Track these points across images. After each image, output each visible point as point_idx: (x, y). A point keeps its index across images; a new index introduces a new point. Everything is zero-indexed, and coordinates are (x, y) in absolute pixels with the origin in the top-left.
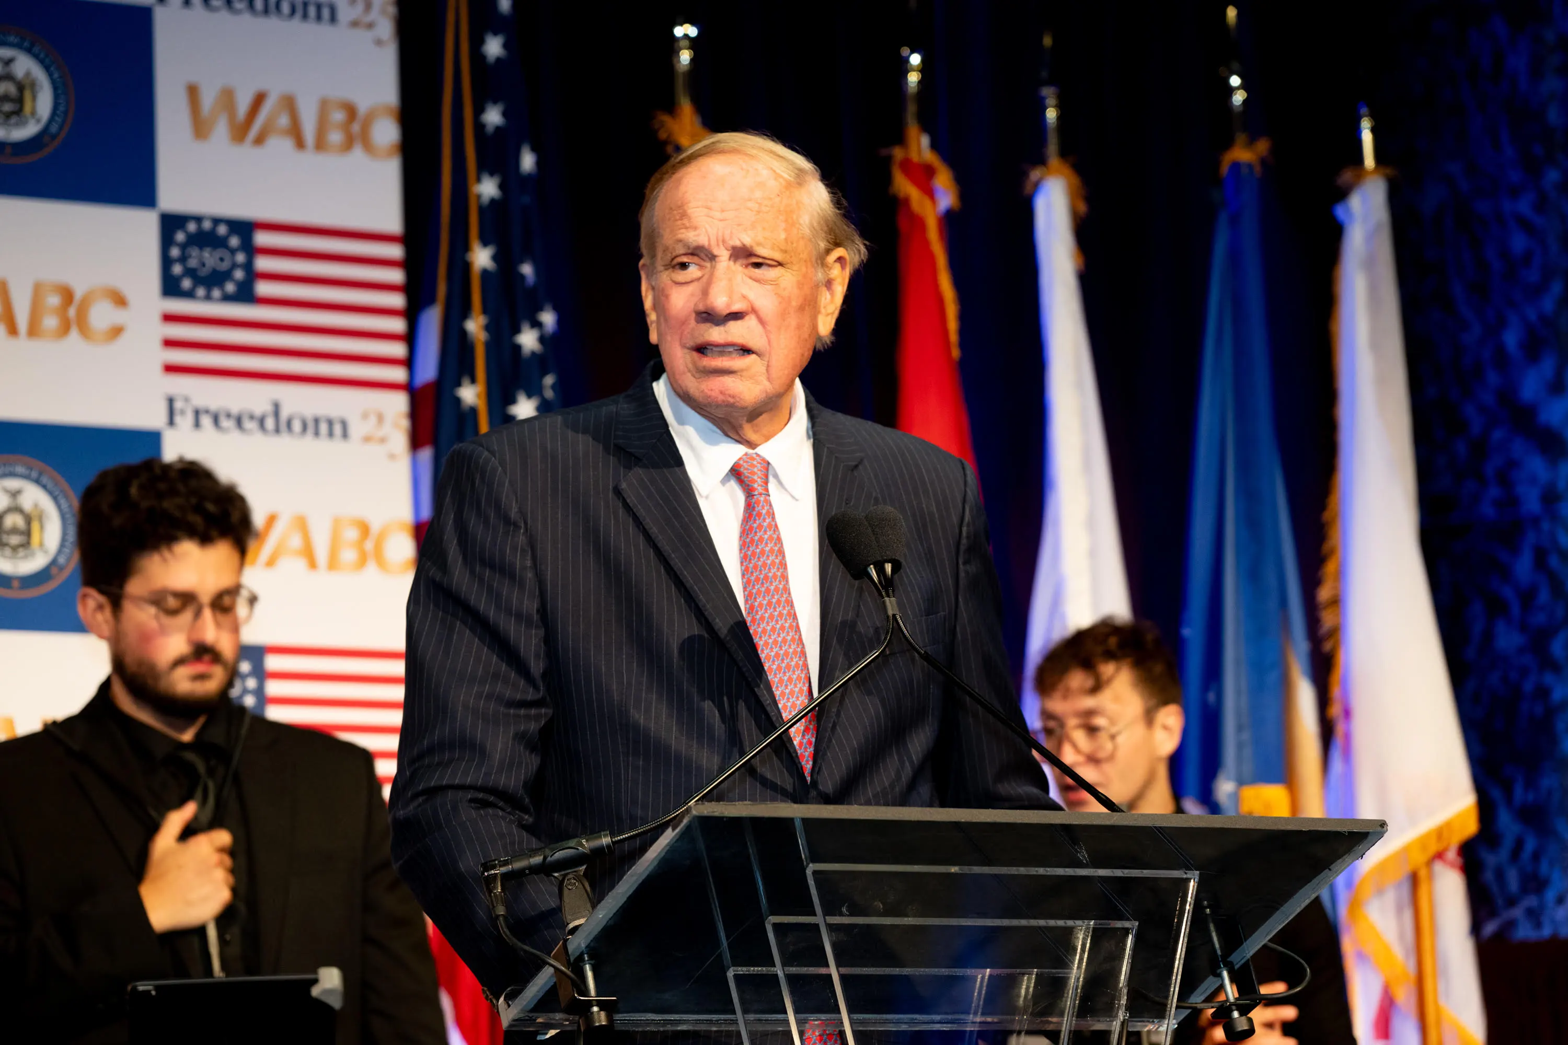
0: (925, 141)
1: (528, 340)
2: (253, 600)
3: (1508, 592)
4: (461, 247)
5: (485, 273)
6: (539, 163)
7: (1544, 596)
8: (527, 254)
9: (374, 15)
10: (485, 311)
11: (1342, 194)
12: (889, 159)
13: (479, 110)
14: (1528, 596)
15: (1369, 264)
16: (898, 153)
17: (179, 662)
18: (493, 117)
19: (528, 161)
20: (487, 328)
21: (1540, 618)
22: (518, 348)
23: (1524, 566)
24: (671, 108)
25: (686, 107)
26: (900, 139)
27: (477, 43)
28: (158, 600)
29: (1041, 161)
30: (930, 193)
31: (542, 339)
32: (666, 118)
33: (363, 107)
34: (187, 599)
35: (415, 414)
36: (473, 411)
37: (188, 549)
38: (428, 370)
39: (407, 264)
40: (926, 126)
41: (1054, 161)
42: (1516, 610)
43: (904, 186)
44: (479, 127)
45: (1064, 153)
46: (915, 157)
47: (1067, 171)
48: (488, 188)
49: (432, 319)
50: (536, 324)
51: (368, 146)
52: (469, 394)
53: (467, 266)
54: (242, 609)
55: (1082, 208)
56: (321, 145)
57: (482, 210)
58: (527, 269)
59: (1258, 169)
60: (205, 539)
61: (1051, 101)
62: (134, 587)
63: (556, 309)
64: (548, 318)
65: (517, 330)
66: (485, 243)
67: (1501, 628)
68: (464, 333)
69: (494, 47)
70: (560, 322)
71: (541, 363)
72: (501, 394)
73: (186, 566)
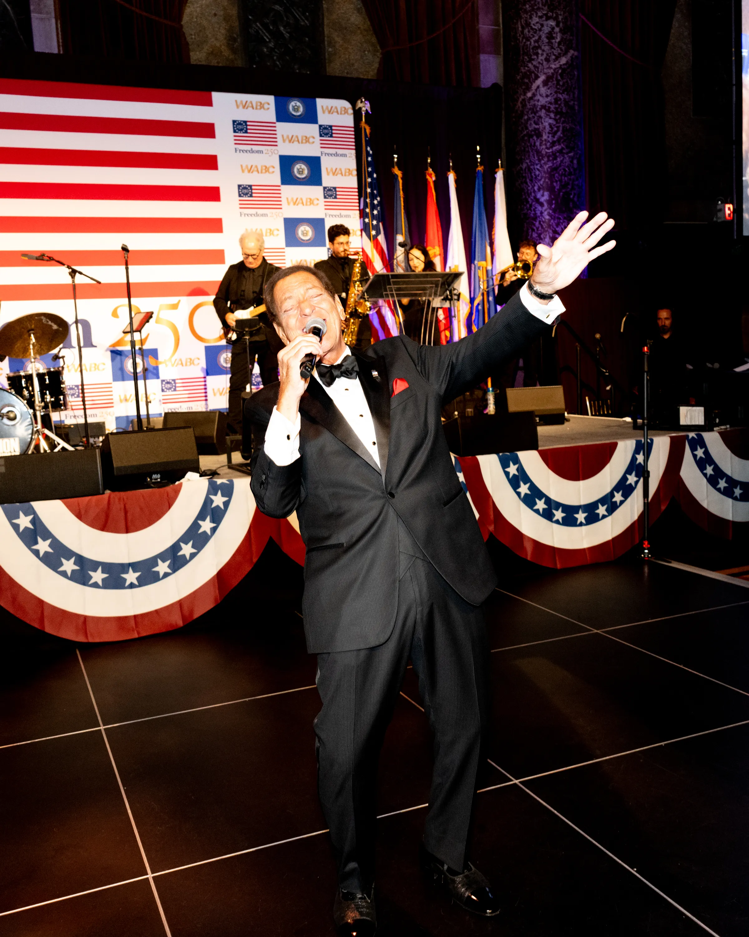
0: (431, 170)
1: (376, 202)
2: (350, 243)
3: (535, 228)
4: (366, 189)
5: (369, 193)
6: (377, 176)
7: (540, 228)
8: (375, 189)
9: (352, 155)
10: (370, 198)
11: (496, 173)
12: (426, 173)
13: (368, 168)
14: (538, 229)
15: (500, 184)
16: (427, 172)
17: (342, 252)
18: (370, 169)
19: (375, 176)
20: (370, 201)
21: (540, 232)
22: (374, 203)
23: (537, 224)
24: (394, 167)
25: (396, 167)
26: (427, 169)
27: (367, 158)
28: (338, 244)
29: (449, 171)
30: (431, 178)
31: (378, 202)
32: (393, 169)
33: (351, 169)
34: (342, 243)
35: (360, 214)
36: (368, 213)
37: (342, 236)
38: (362, 207)
39: (358, 192)
40: (431, 168)
41: (451, 171)
42: (536, 230)
43: (428, 177)
44: (368, 171)
45: (453, 170)
46: (429, 173)
47: (453, 172)
48: (369, 180)
49: (362, 200)
50: (377, 200)
51: (352, 175)
52: (368, 210)
53: (366, 192)
54: (349, 244)
55: (456, 178)
56: (345, 175)
57: (369, 184)
58: (375, 192)
59: (482, 171)
60: (344, 235)
61: (451, 162)
62: (335, 242)
63: (380, 197)
64: (379, 199)
65: (374, 201)
66: (369, 188)
67: (534, 233)
68: (366, 201)
69: (370, 159)
70: (380, 199)
71: (378, 205)
72: (372, 210)
73: (342, 239)
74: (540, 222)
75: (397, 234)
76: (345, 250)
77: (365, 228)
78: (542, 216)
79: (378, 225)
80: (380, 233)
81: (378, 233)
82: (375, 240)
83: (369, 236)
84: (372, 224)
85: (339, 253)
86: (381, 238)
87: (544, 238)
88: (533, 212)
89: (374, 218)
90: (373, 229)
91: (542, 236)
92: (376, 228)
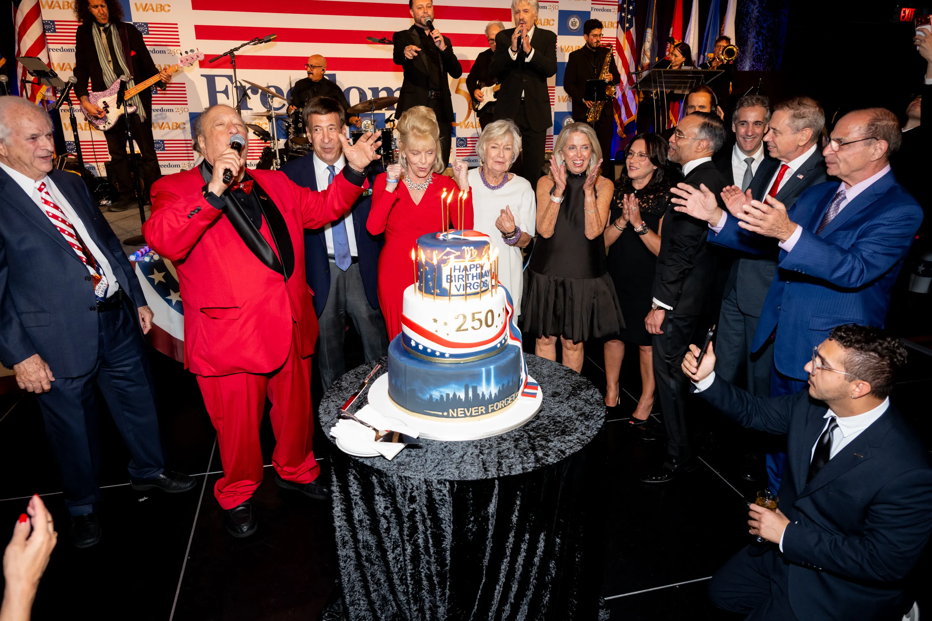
14: (747, 24)
28: (593, 35)
35: (618, 9)
36: (625, 8)
37: (596, 29)
38: (620, 3)
52: (625, 6)
54: (602, 35)
62: (591, 34)
72: (628, 6)
73: (596, 31)
74: (750, 18)
75: (647, 28)
76: (598, 41)
77: (621, 22)
78: (753, 12)
79: (631, 18)
80: (632, 26)
81: (631, 26)
82: (627, 31)
83: (623, 28)
84: (627, 18)
85: (592, 43)
86: (633, 30)
87: (752, 32)
88: (746, 9)
89: (629, 12)
90: (627, 22)
91: (750, 30)
92: (630, 22)
